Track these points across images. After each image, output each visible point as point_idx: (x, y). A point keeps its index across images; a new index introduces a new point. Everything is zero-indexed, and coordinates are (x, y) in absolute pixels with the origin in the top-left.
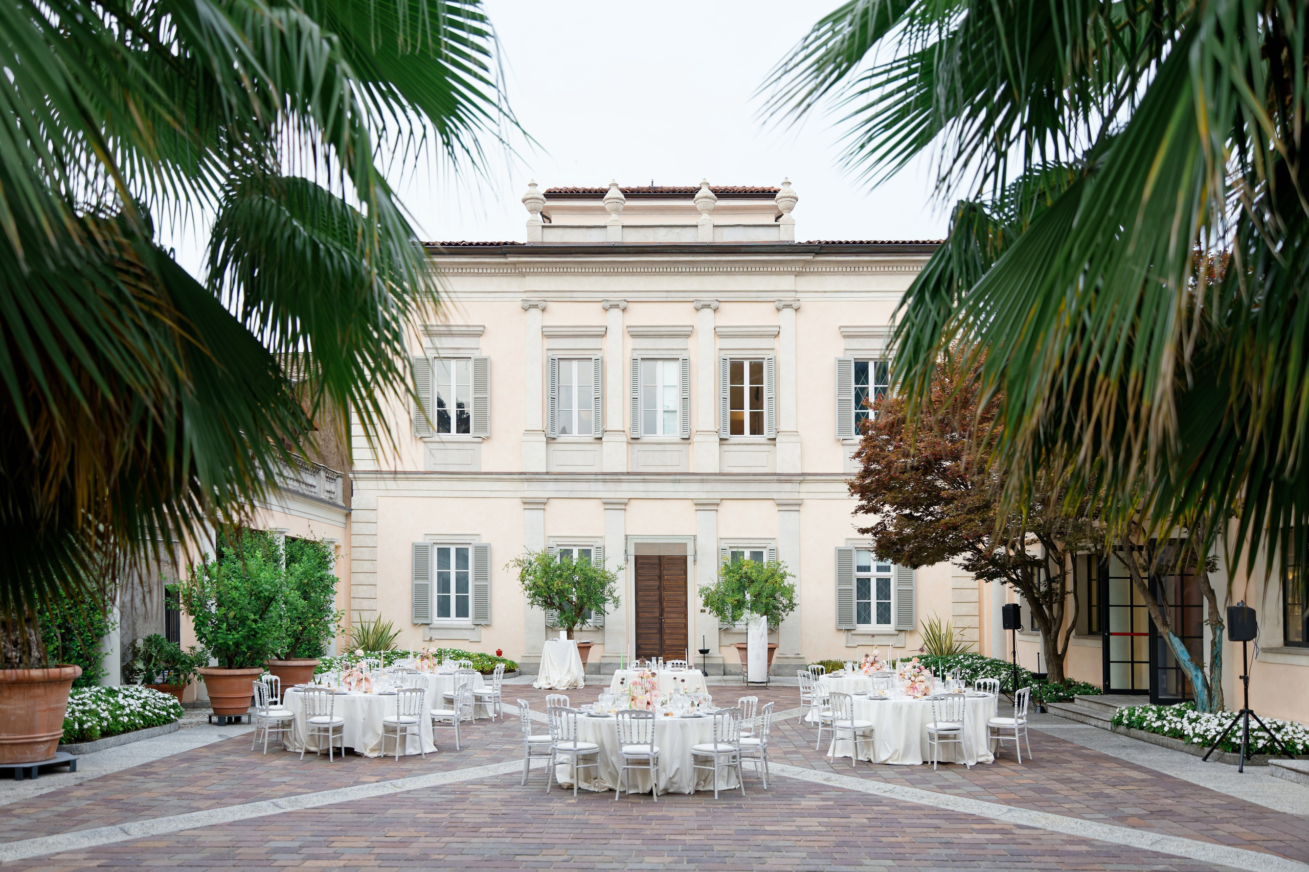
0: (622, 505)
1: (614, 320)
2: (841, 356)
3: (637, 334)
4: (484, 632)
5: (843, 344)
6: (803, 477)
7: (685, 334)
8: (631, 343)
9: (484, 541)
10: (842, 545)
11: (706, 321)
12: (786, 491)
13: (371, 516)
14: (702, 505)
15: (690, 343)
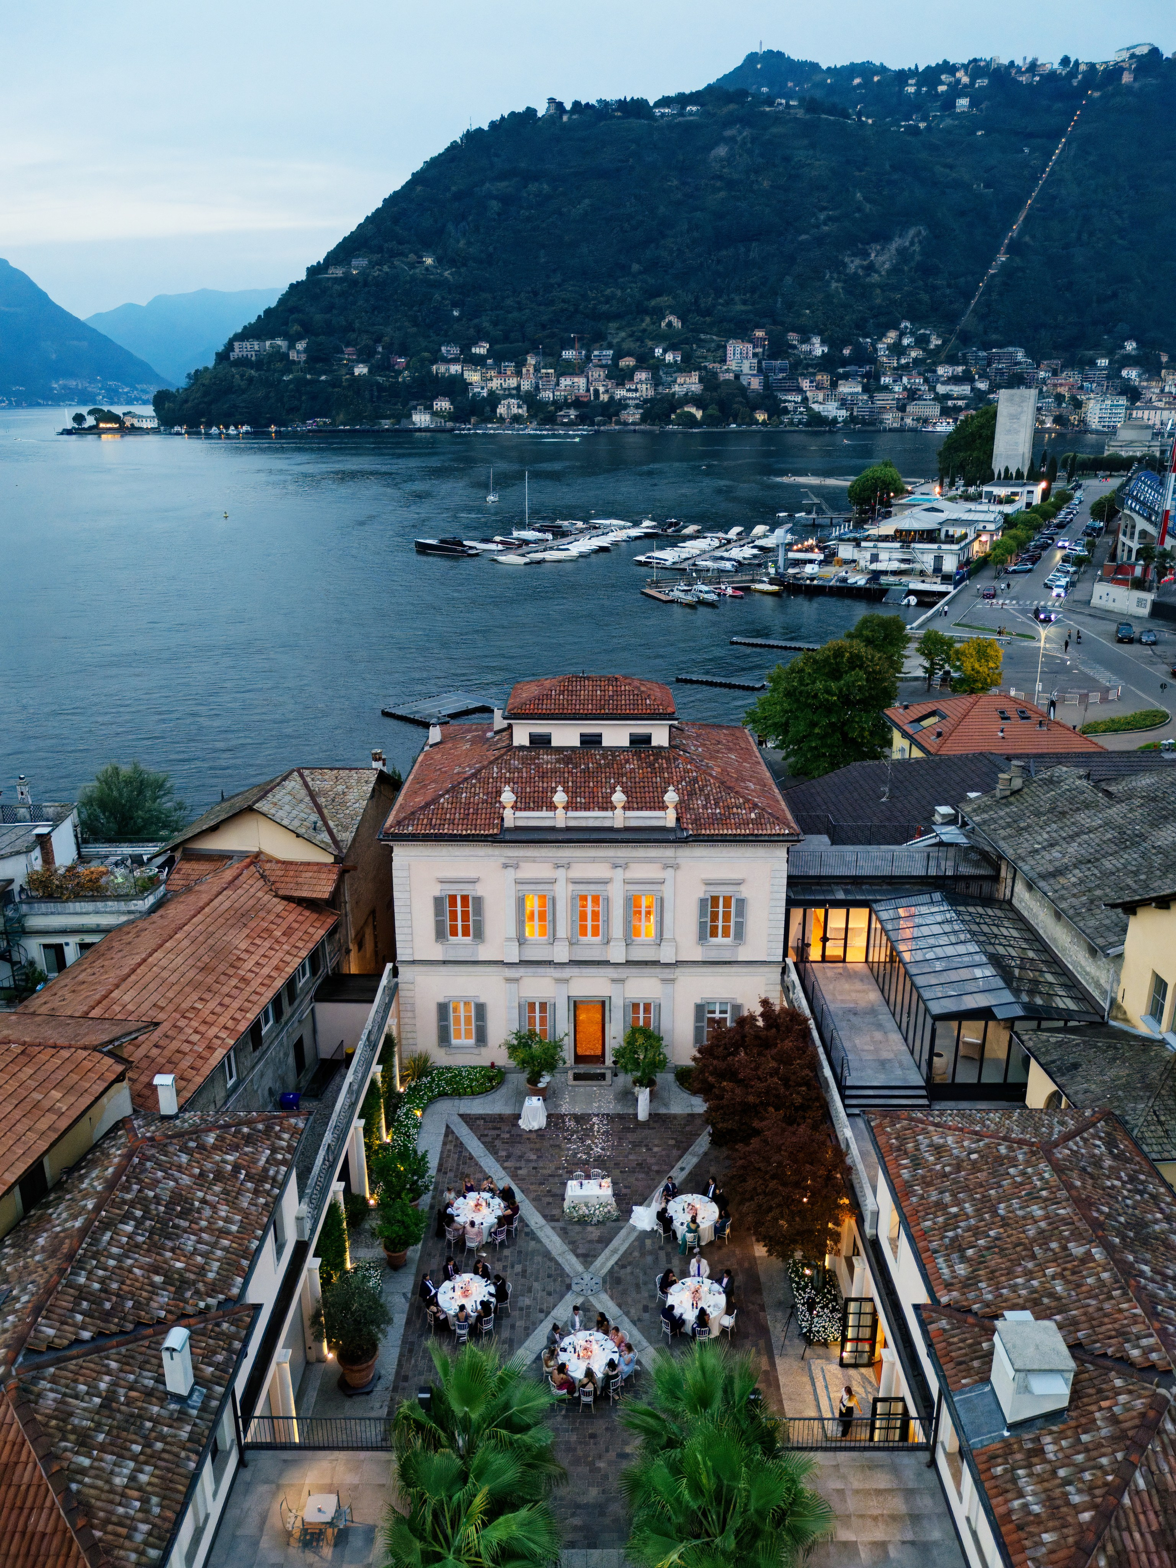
0: (567, 981)
1: (561, 874)
2: (702, 896)
3: (575, 882)
4: (483, 1050)
5: (704, 888)
6: (678, 964)
7: (606, 882)
8: (571, 887)
9: (482, 1000)
10: (699, 1001)
11: (619, 875)
12: (667, 973)
13: (411, 987)
14: (614, 981)
15: (609, 886)
